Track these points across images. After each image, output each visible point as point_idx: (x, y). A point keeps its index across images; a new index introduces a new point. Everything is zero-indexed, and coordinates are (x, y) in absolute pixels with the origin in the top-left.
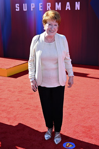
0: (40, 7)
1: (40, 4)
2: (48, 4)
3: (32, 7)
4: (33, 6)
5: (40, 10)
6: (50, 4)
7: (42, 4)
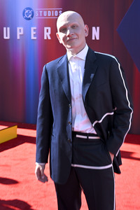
0: (33, 33)
1: (33, 28)
2: (46, 28)
3: (19, 34)
4: (20, 31)
5: (33, 38)
6: (49, 29)
7: (35, 28)
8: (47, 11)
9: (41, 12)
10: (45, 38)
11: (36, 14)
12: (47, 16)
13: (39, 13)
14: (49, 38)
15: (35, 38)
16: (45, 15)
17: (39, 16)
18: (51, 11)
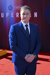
0: (12, 15)
1: (12, 13)
2: (17, 13)
3: (7, 15)
4: (7, 14)
5: (12, 17)
7: (13, 13)
8: (17, 7)
9: (15, 7)
10: (17, 17)
11: (13, 8)
12: (17, 9)
13: (14, 8)
14: (18, 17)
15: (13, 17)
16: (17, 8)
17: (14, 9)
18: (19, 7)
